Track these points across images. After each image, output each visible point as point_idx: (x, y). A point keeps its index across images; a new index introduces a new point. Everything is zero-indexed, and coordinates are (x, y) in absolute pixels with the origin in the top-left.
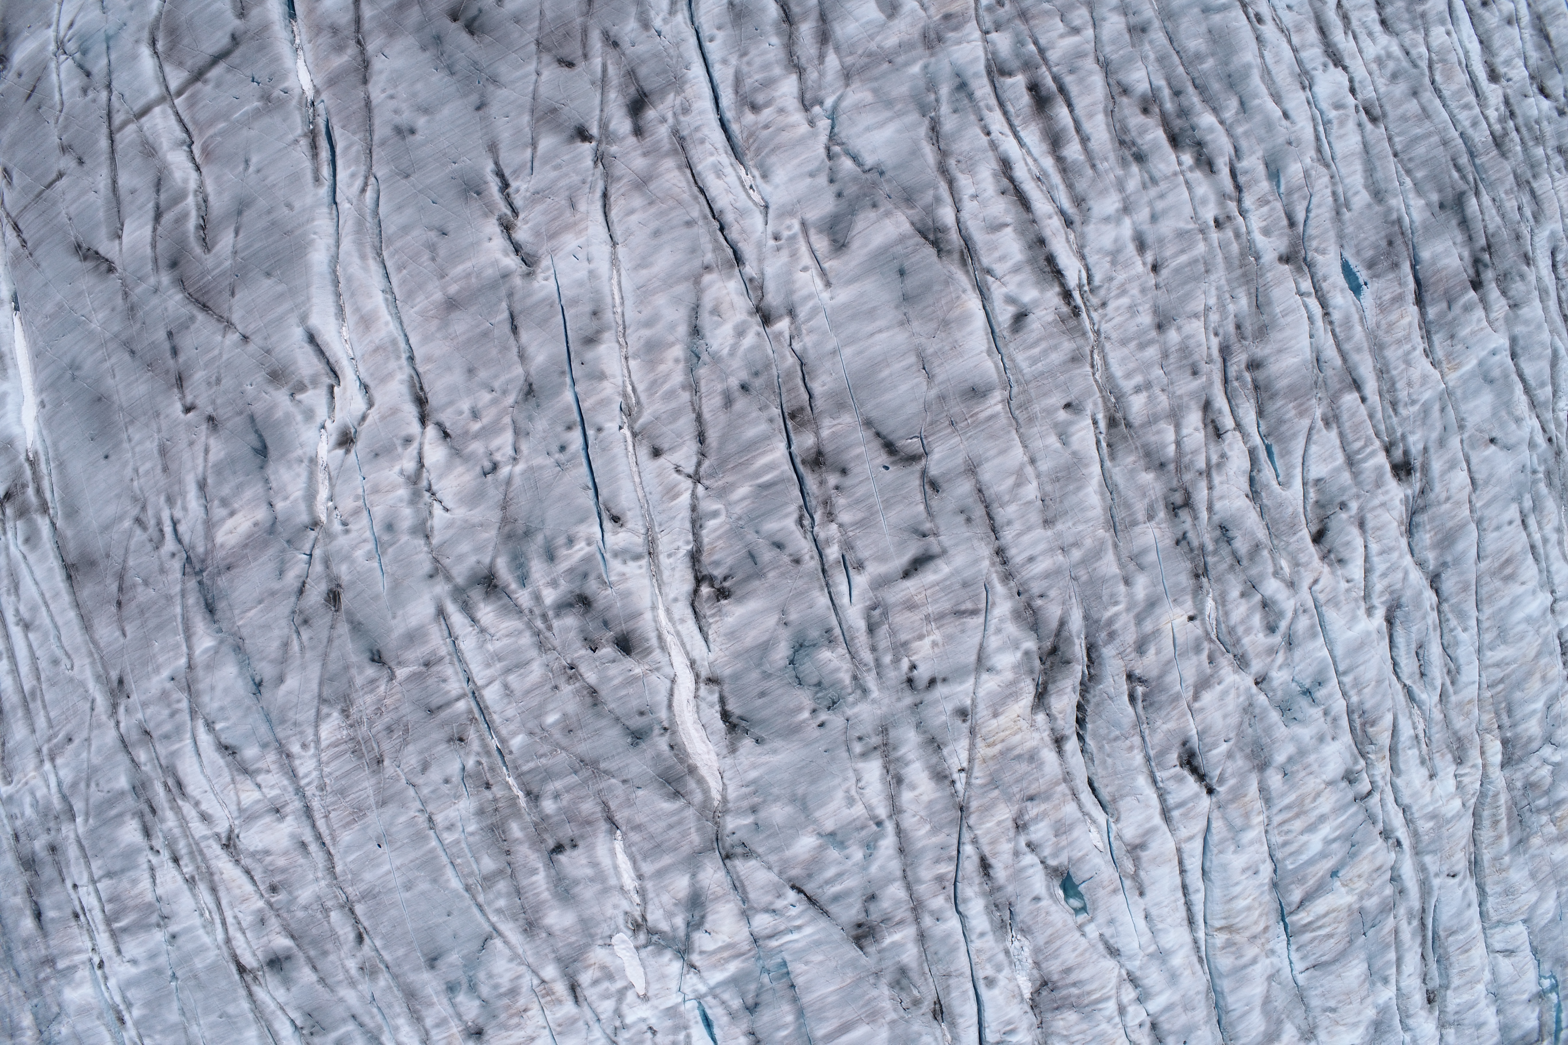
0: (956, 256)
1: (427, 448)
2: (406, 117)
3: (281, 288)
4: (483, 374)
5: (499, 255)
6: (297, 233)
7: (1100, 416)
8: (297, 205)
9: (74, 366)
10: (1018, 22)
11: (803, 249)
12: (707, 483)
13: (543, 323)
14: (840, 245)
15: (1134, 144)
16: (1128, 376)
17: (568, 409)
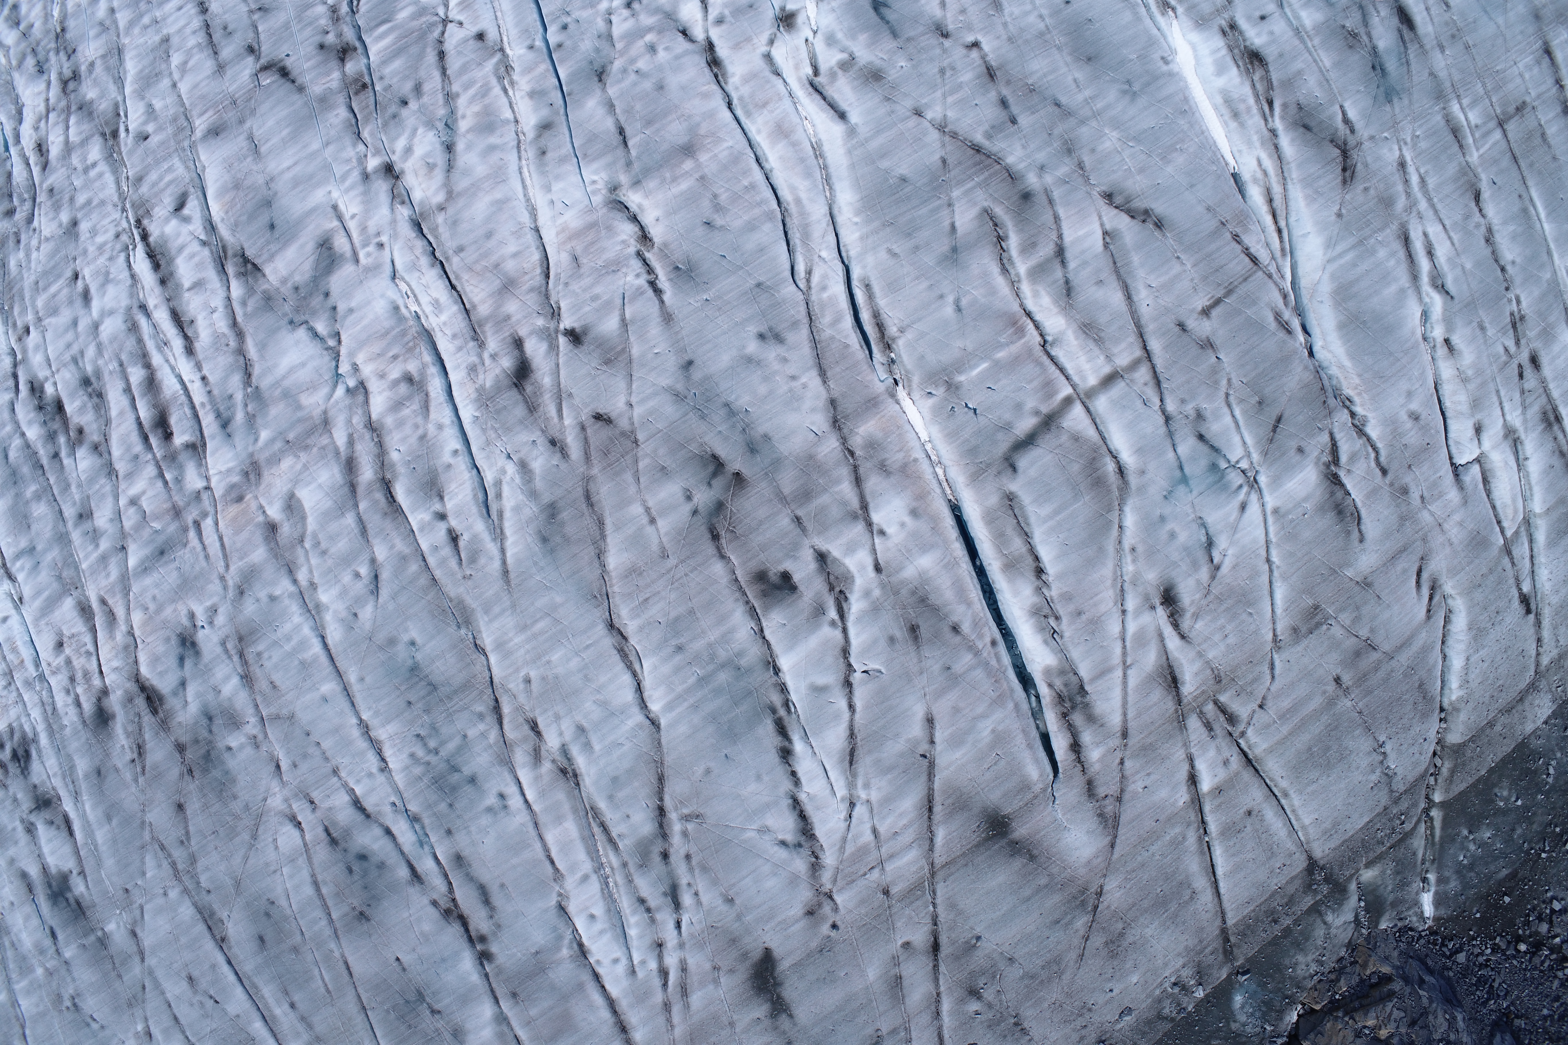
0: (230, 253)
1: (699, 15)
2: (771, 353)
3: (885, 164)
4: (648, 85)
5: (646, 203)
6: (876, 224)
7: (122, 134)
8: (883, 255)
9: (1130, 92)
10: (181, 503)
11: (355, 235)
12: (436, 18)
13: (592, 138)
14: (325, 244)
15: (90, 396)
16: (100, 175)
17: (562, 61)
